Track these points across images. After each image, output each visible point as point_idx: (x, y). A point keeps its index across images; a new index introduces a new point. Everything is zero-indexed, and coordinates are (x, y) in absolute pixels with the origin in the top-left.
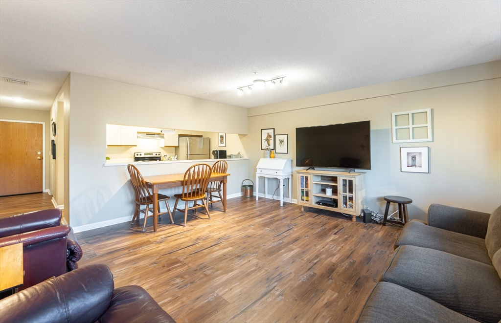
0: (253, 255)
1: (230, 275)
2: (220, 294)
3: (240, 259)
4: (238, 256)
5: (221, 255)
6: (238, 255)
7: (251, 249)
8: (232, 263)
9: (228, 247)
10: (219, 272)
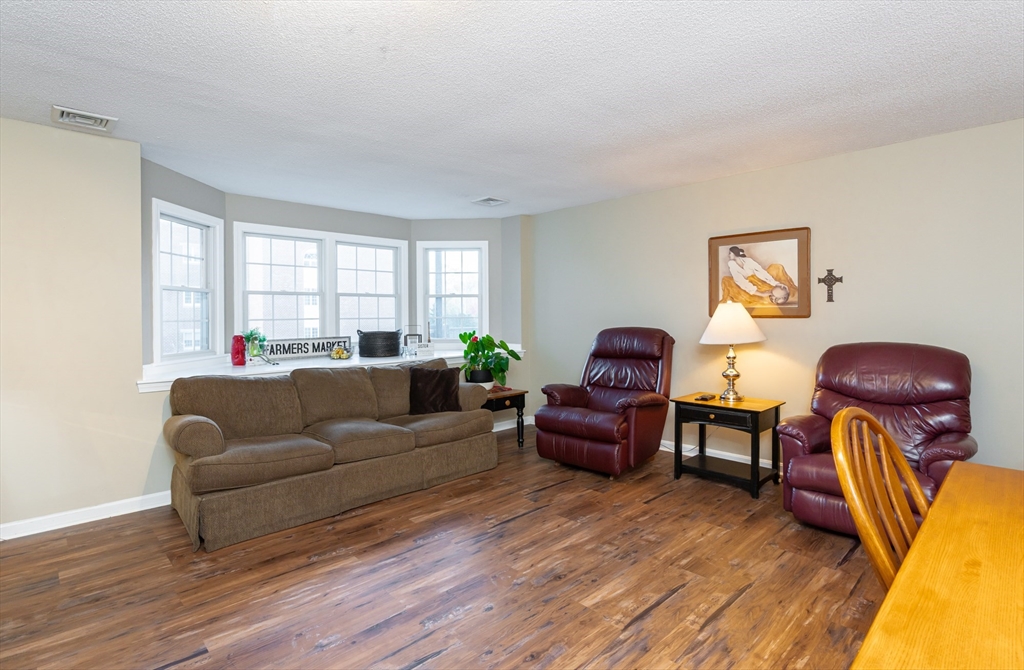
0: (523, 579)
1: (567, 543)
2: (572, 522)
3: (552, 570)
4: (560, 578)
5: (604, 584)
6: (560, 582)
7: (527, 599)
8: (569, 562)
9: (597, 606)
10: (588, 547)
